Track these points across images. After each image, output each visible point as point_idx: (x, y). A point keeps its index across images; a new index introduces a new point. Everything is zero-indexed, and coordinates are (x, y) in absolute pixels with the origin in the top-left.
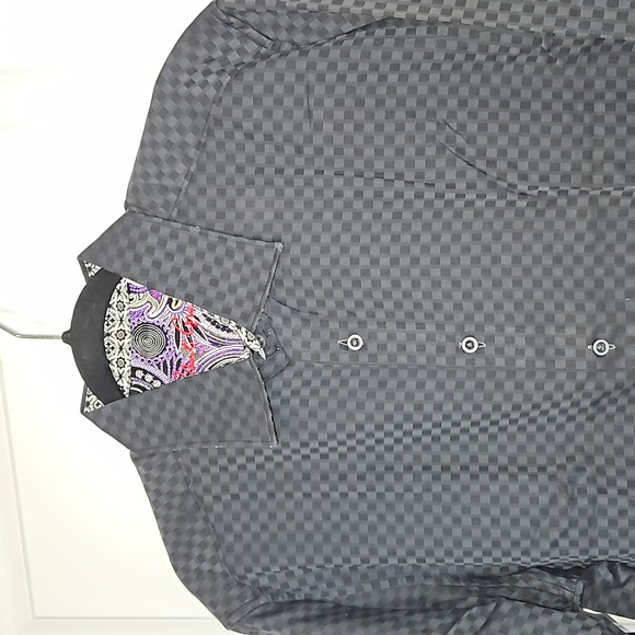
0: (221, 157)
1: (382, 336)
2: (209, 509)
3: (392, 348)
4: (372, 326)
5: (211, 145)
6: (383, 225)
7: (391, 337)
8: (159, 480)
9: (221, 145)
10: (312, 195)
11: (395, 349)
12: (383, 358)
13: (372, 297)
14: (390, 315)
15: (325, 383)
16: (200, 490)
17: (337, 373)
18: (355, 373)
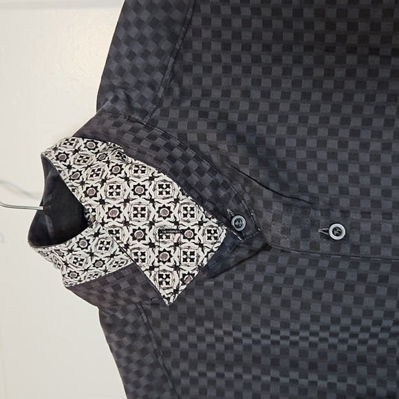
0: (206, 34)
1: (366, 227)
2: (176, 382)
3: (376, 239)
4: (355, 216)
5: (197, 21)
6: (376, 108)
7: (376, 228)
8: (130, 349)
9: (207, 21)
10: (301, 74)
11: (379, 241)
12: (365, 250)
13: (358, 183)
14: (376, 204)
15: (301, 272)
16: (169, 363)
17: (313, 263)
18: (334, 264)
